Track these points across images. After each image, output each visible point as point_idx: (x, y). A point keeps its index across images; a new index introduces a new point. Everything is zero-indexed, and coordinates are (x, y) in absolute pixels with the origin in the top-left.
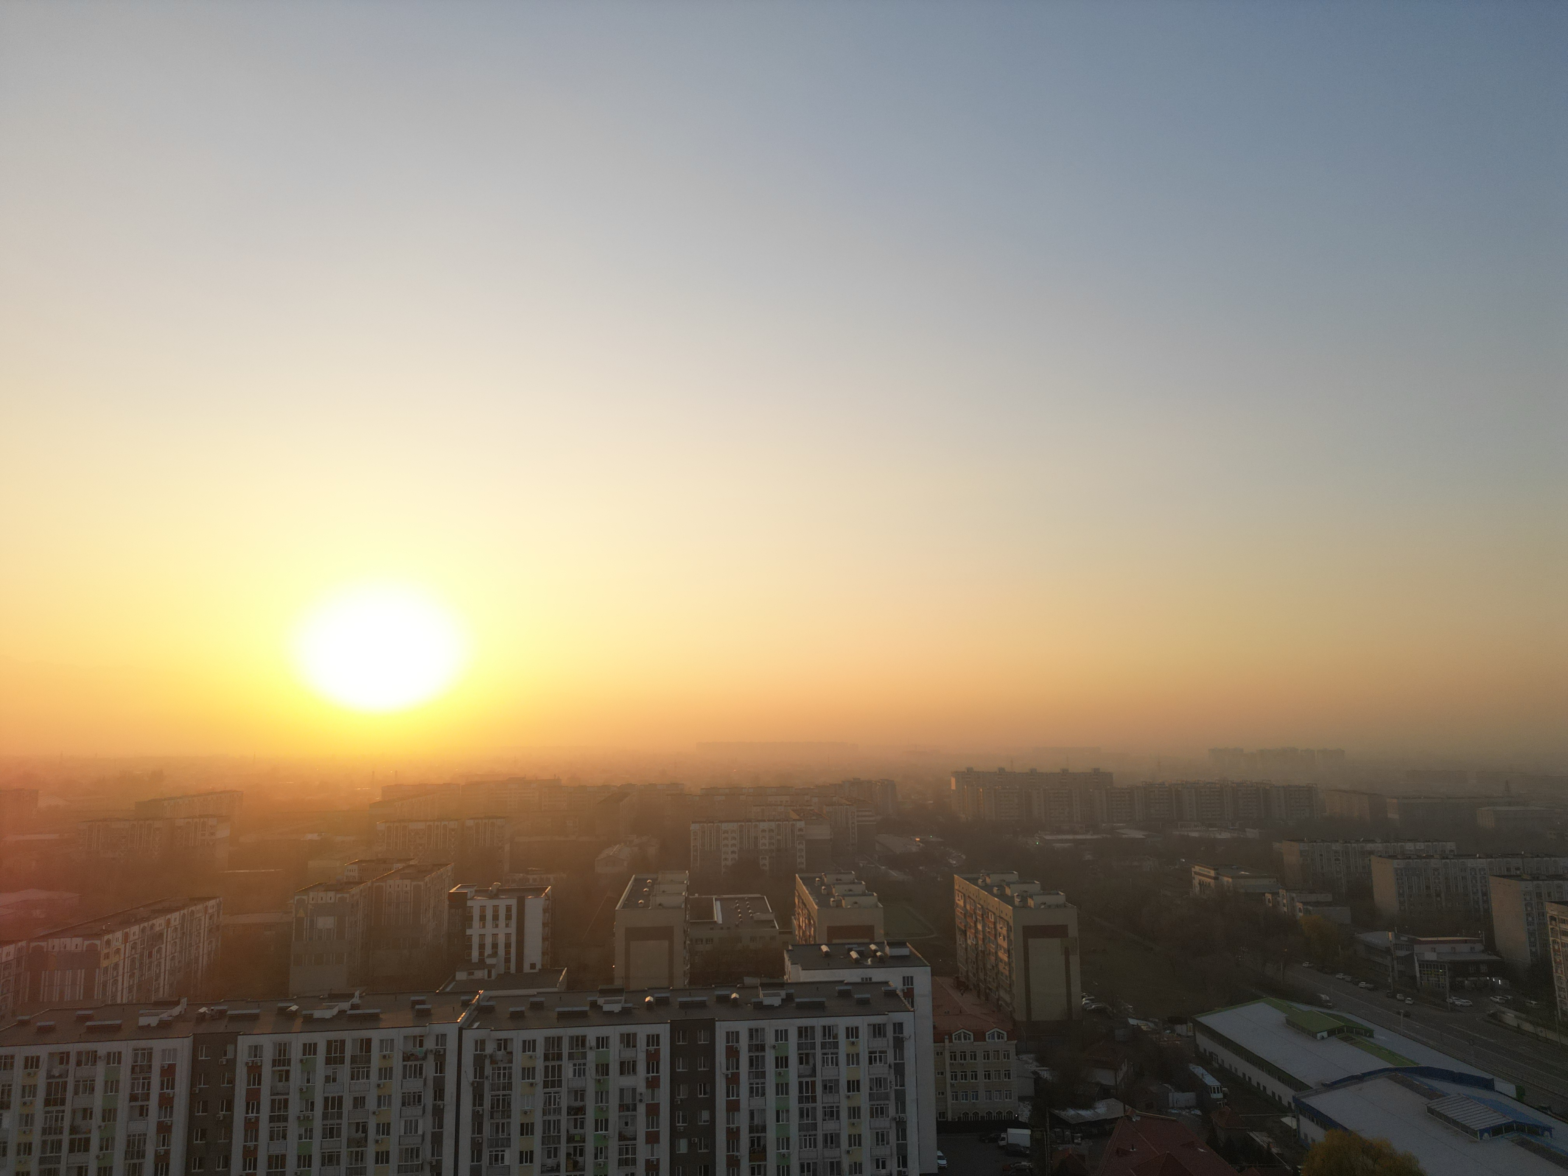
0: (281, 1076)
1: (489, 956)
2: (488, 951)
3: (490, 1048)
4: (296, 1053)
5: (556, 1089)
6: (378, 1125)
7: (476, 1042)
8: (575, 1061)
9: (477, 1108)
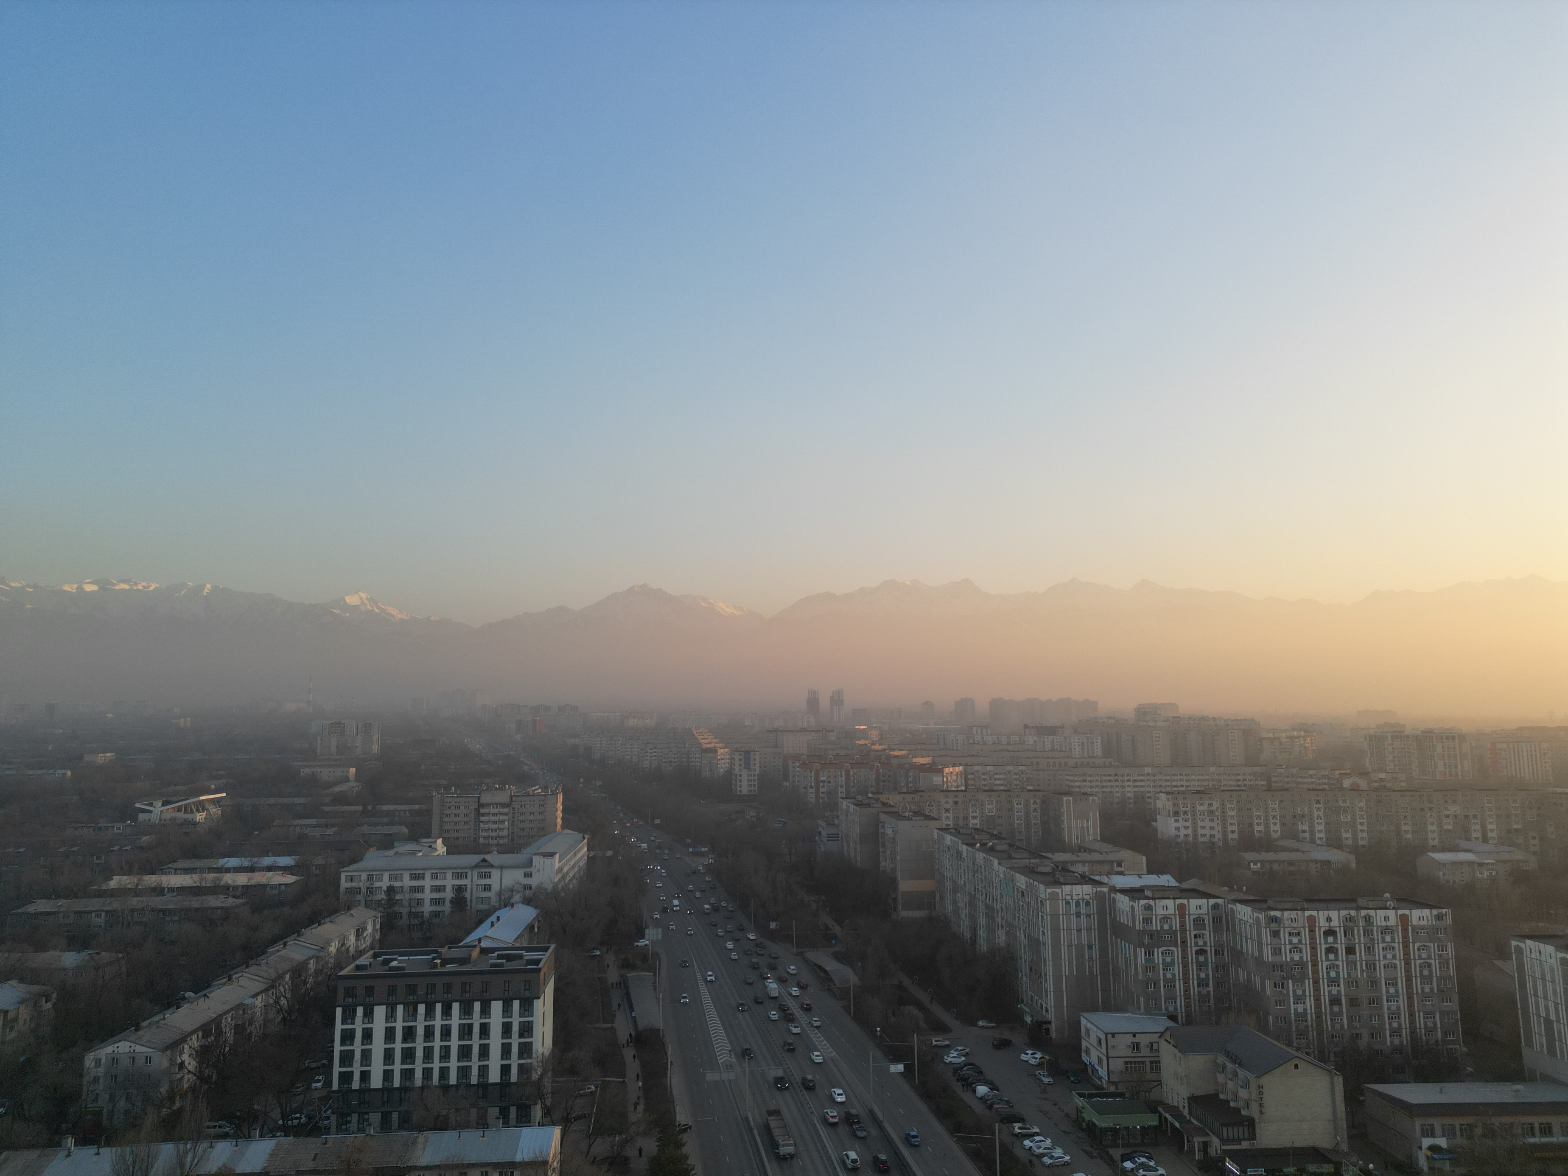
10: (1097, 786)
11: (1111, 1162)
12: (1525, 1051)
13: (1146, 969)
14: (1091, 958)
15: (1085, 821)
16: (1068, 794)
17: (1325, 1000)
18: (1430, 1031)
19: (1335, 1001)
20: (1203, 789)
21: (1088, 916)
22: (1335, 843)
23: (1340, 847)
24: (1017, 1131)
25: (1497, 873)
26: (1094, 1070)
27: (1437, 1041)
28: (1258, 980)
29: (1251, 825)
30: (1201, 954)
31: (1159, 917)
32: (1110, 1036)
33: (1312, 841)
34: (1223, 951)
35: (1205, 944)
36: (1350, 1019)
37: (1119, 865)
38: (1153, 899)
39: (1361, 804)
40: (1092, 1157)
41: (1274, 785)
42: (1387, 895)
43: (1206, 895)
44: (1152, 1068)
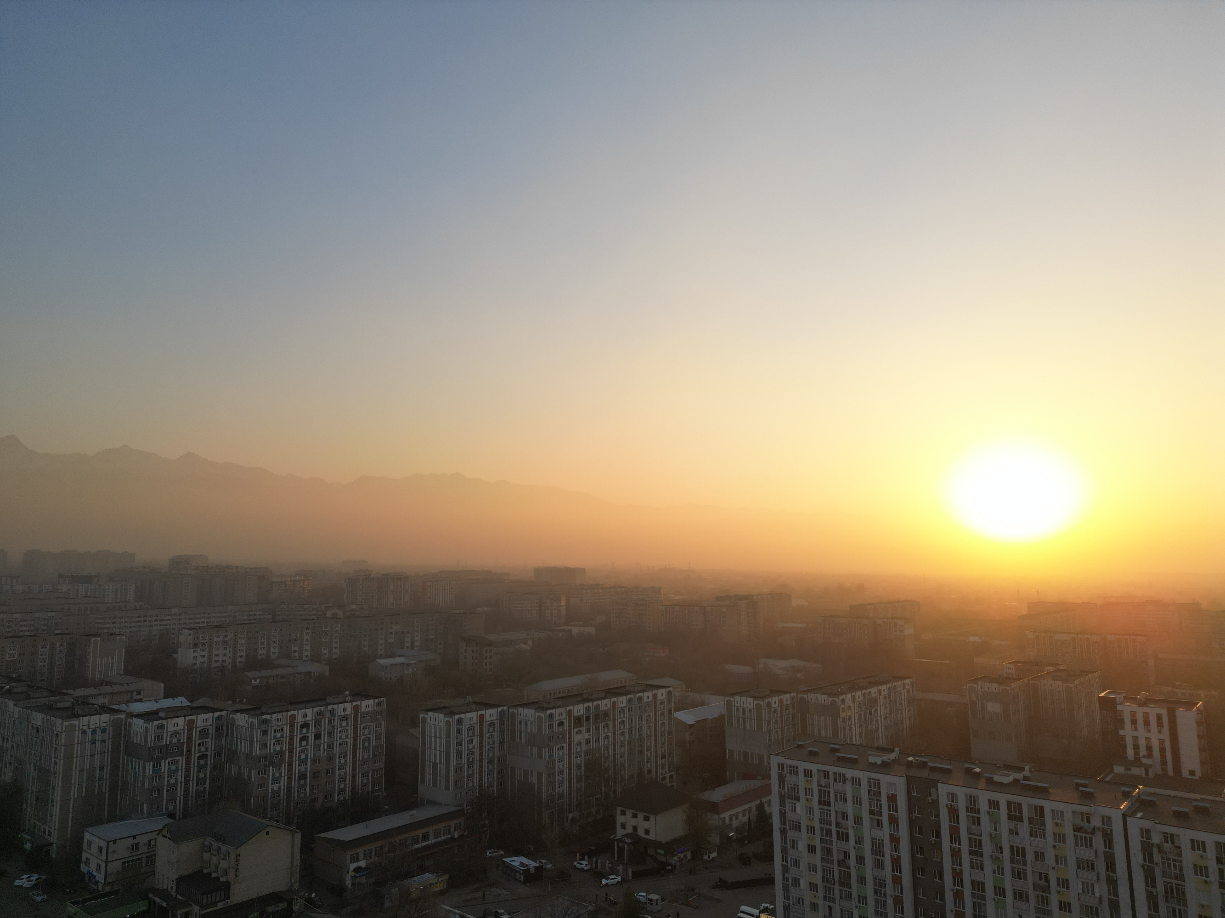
0: (974, 821)
1: (1145, 757)
2: (1143, 752)
3: (1156, 839)
4: (983, 806)
6: (1058, 879)
7: (1142, 830)
9: (1150, 889)
10: (125, 627)
12: (420, 785)
13: (153, 779)
14: (101, 779)
15: (110, 658)
16: (96, 635)
17: (295, 777)
18: (364, 785)
19: (302, 776)
20: (221, 624)
21: (103, 741)
22: (316, 658)
23: (319, 661)
25: (417, 669)
26: (91, 876)
27: (368, 792)
28: (246, 770)
29: (256, 650)
30: (203, 759)
31: (169, 734)
32: (111, 843)
33: (300, 658)
34: (221, 753)
35: (207, 749)
36: (312, 788)
37: (139, 693)
38: (166, 718)
39: (337, 628)
41: (277, 617)
42: (347, 692)
43: (213, 710)
44: (147, 862)
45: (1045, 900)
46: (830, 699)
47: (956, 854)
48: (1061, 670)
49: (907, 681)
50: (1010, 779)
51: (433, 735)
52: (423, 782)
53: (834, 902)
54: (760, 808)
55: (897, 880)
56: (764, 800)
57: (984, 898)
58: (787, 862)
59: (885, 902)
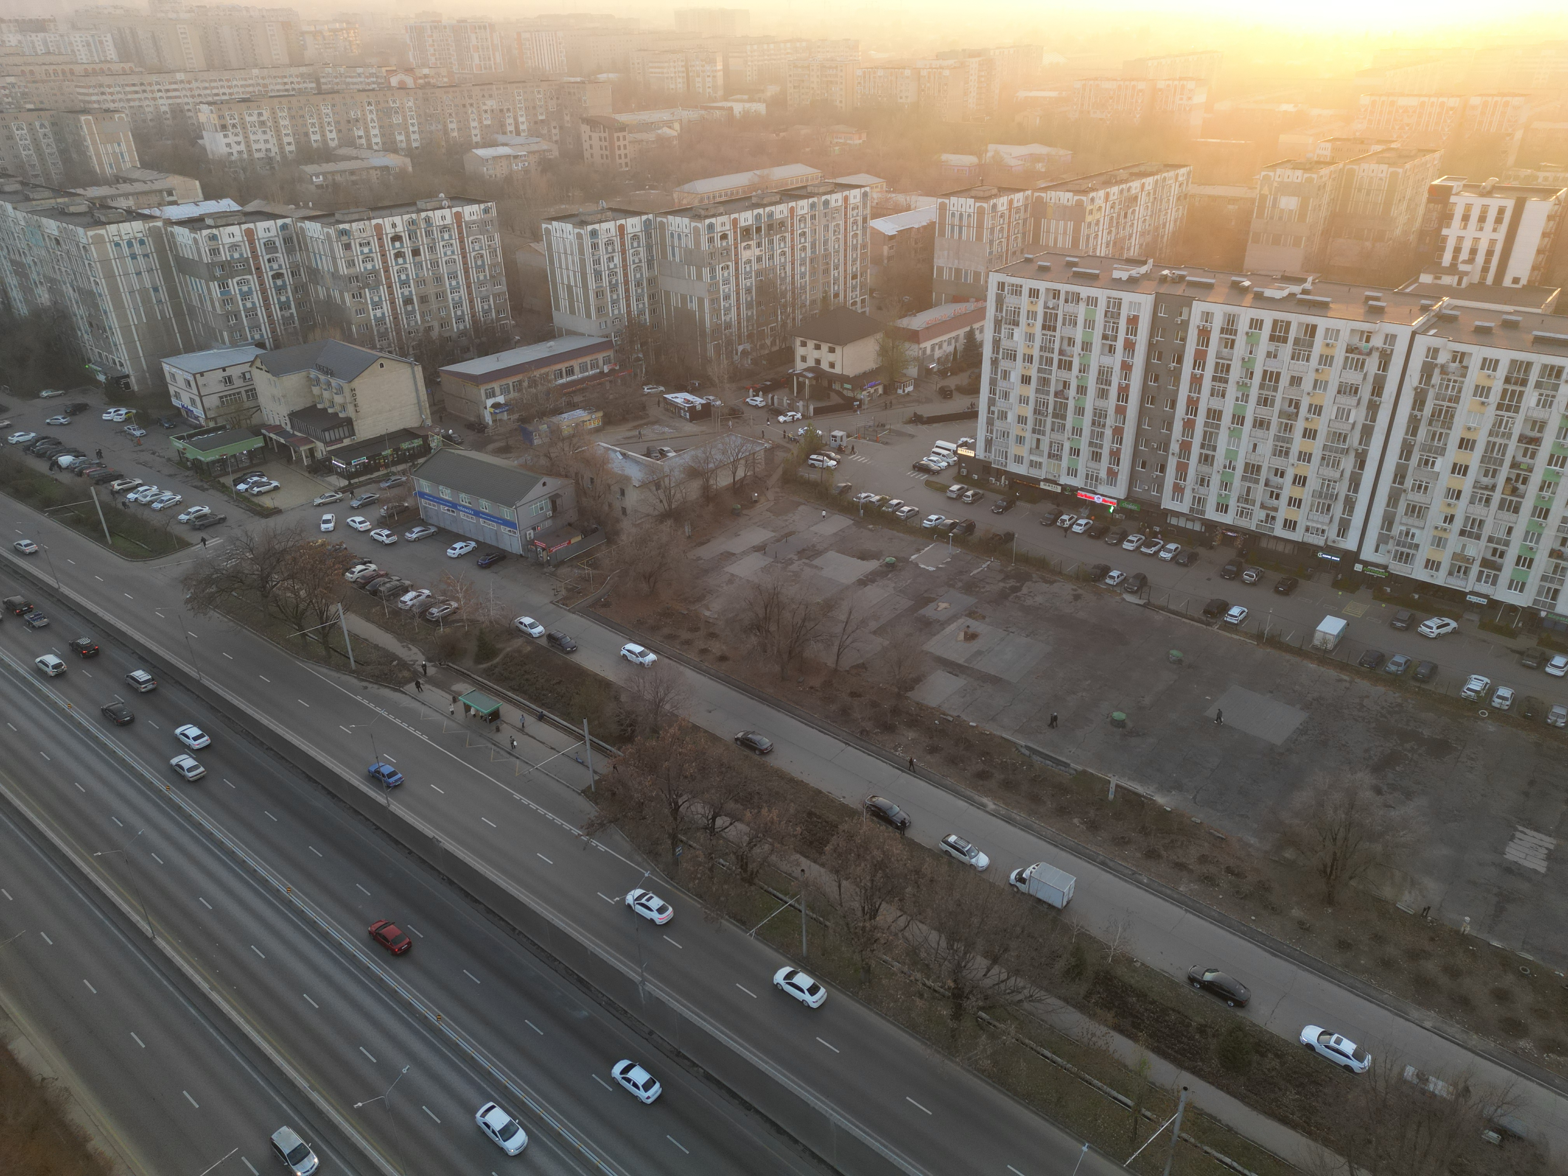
0: (1226, 344)
1: (1464, 262)
2: (1464, 255)
3: (1443, 358)
4: (1243, 326)
5: (1511, 414)
6: (1311, 405)
7: (1429, 349)
8: (1542, 391)
9: (1416, 412)
10: (121, 100)
11: (224, 489)
12: (555, 313)
13: (224, 302)
14: (159, 302)
15: (116, 145)
16: (85, 111)
17: (399, 302)
18: (486, 312)
19: (408, 301)
20: (248, 96)
21: (146, 256)
22: (390, 147)
23: (395, 151)
24: (117, 488)
25: (529, 164)
26: (188, 411)
27: (492, 320)
28: (337, 294)
29: (307, 134)
30: (279, 278)
31: (226, 247)
32: (198, 376)
33: (370, 147)
34: (299, 271)
35: (280, 267)
36: (423, 315)
37: (170, 193)
38: (216, 227)
39: (410, 104)
40: (204, 490)
41: (324, 87)
42: (442, 195)
43: (274, 217)
44: (248, 397)
45: (1288, 428)
46: (1076, 198)
47: (1196, 381)
48: (1393, 149)
49: (1183, 171)
50: (1285, 293)
51: (562, 251)
52: (558, 309)
53: (1044, 435)
54: (970, 336)
55: (1121, 411)
56: (976, 326)
57: (1218, 427)
58: (995, 394)
59: (1102, 433)
